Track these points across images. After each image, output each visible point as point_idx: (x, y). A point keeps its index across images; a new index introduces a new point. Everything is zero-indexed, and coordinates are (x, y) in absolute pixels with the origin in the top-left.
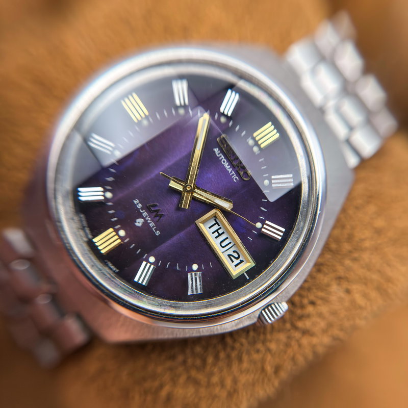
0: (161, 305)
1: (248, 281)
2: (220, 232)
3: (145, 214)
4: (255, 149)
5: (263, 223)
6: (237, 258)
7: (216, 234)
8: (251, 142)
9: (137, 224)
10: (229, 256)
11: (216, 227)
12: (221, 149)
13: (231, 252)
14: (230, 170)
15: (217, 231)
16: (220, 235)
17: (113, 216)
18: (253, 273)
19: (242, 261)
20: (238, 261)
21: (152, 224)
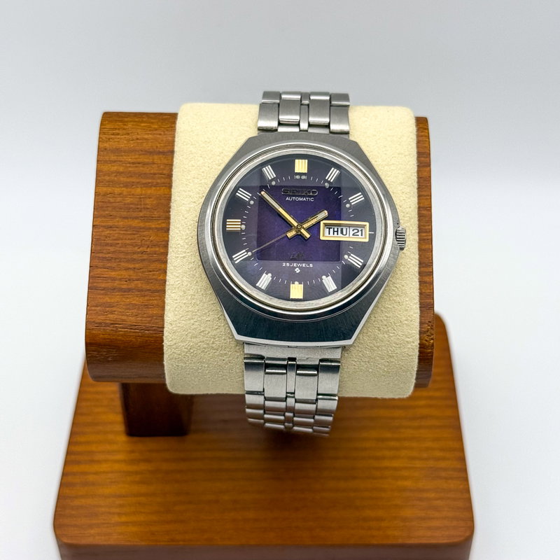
0: (354, 285)
1: (375, 234)
2: (336, 230)
3: (295, 265)
4: (303, 177)
5: (348, 202)
6: (358, 231)
7: (336, 233)
8: (298, 177)
9: (298, 272)
10: (353, 235)
11: (332, 230)
12: (289, 196)
13: (352, 233)
14: (305, 199)
15: (334, 231)
16: (337, 231)
17: (283, 282)
18: (373, 228)
19: (362, 230)
20: (360, 232)
21: (304, 265)
